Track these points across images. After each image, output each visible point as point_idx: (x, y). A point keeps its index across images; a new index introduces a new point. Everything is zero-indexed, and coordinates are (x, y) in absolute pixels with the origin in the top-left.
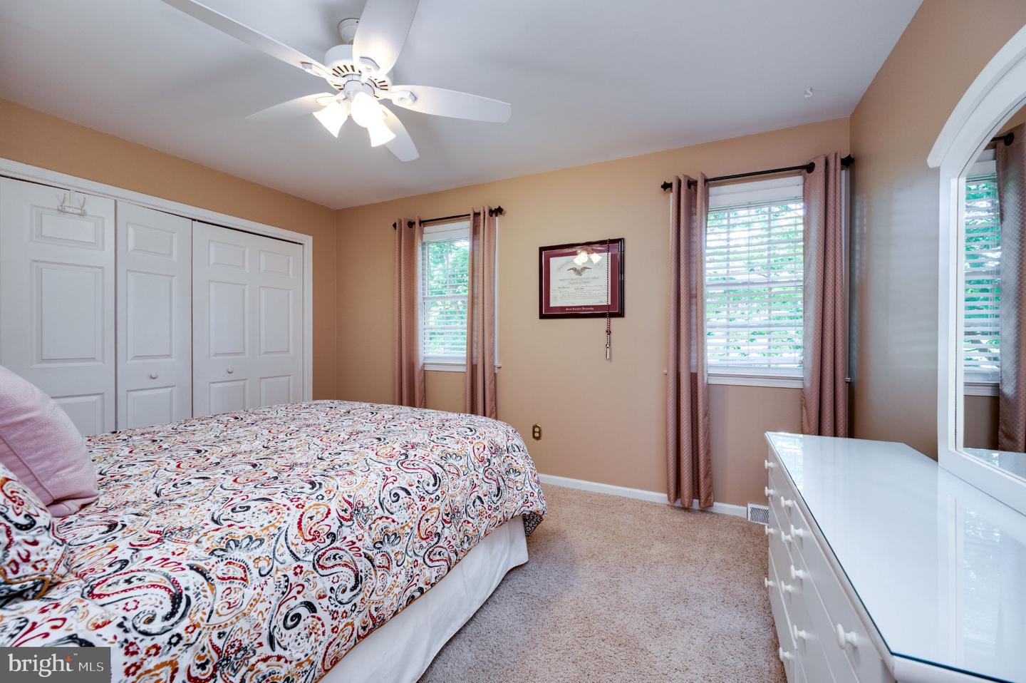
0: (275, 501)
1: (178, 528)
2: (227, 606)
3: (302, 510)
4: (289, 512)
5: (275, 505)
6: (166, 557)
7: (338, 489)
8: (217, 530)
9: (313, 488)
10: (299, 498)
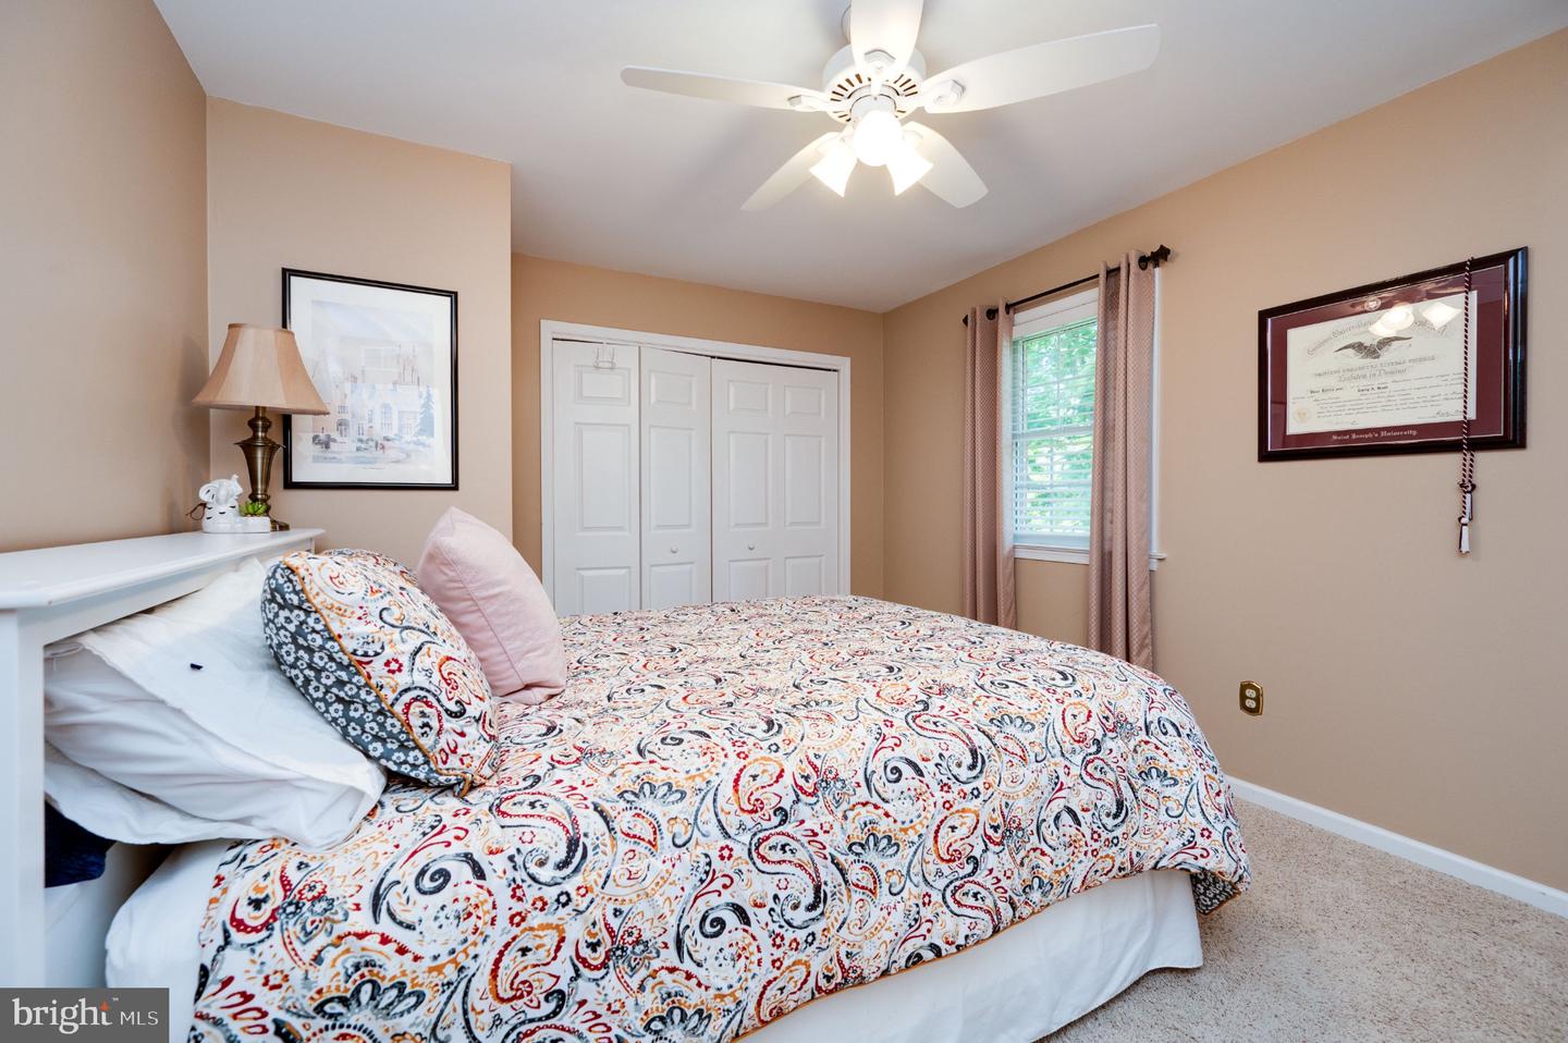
0: (714, 739)
1: (601, 749)
2: (627, 875)
3: (743, 762)
4: (726, 760)
5: (711, 745)
6: (574, 785)
7: (802, 740)
8: (637, 763)
9: (768, 731)
10: (744, 743)
